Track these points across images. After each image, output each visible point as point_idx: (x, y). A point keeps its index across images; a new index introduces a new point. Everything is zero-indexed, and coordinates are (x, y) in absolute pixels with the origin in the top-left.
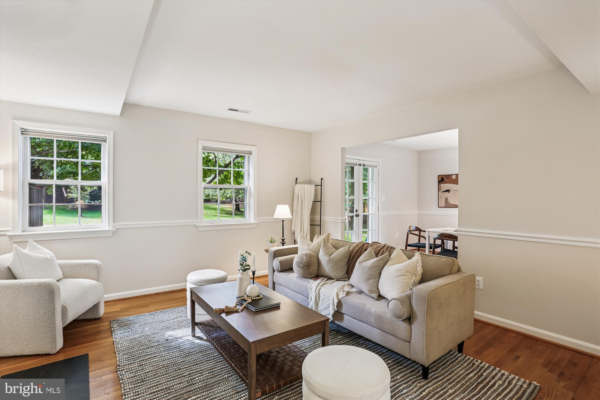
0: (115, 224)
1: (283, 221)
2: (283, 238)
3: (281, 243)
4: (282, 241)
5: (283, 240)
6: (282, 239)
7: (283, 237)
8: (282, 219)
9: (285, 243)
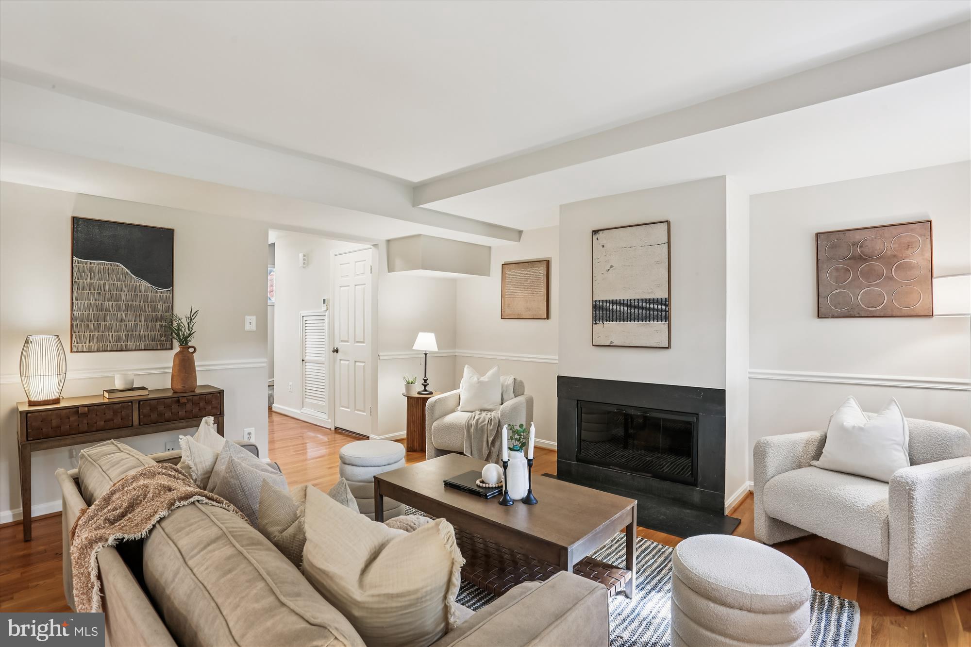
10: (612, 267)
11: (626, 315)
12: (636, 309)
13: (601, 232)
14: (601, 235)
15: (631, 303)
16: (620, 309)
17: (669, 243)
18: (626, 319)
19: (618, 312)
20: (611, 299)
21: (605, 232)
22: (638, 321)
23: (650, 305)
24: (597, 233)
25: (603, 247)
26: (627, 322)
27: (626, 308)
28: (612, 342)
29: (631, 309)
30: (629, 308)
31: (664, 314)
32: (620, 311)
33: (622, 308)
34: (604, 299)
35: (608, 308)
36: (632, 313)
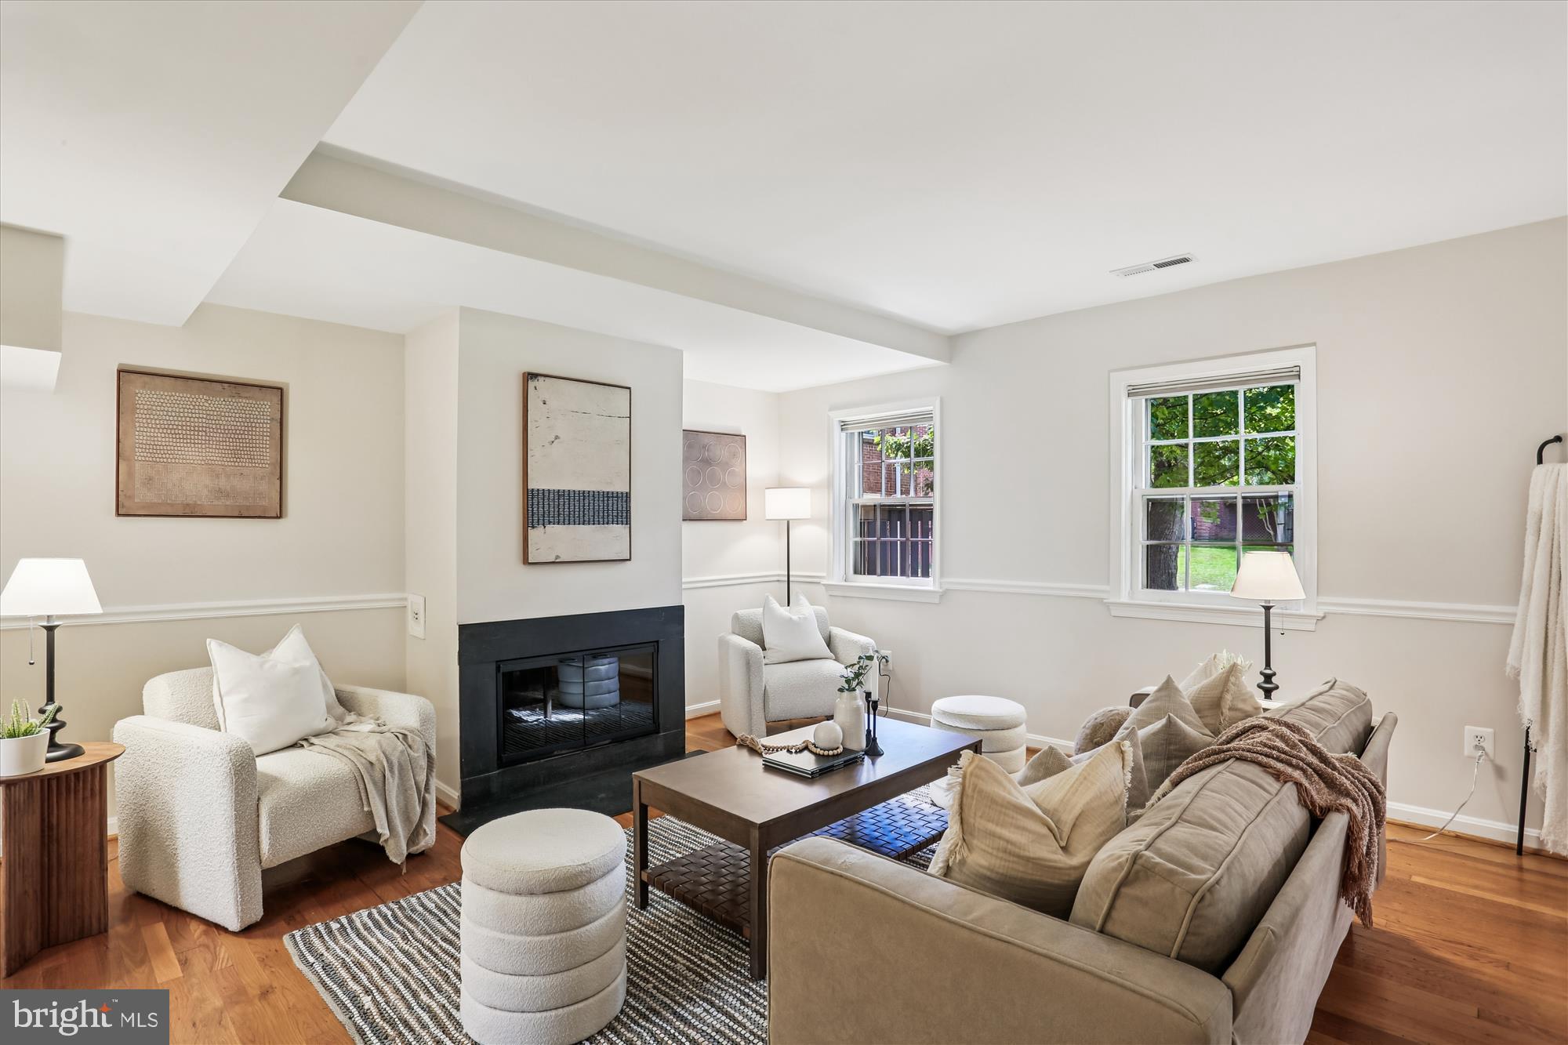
0: (945, 580)
1: (1267, 609)
2: (1268, 672)
3: (1259, 686)
4: (1262, 679)
5: (1268, 678)
6: (1262, 673)
7: (1268, 664)
8: (1266, 601)
9: (1277, 687)
10: (557, 437)
11: (577, 514)
12: (591, 506)
13: (541, 379)
14: (541, 383)
15: (584, 496)
16: (569, 504)
17: (630, 417)
18: (577, 520)
19: (566, 509)
20: (556, 488)
21: (547, 379)
22: (594, 524)
23: (608, 500)
24: (536, 378)
25: (545, 403)
26: (579, 524)
27: (577, 503)
28: (557, 557)
29: (584, 506)
30: (581, 505)
31: (624, 515)
32: (569, 509)
33: (572, 503)
34: (546, 488)
35: (552, 503)
36: (586, 512)
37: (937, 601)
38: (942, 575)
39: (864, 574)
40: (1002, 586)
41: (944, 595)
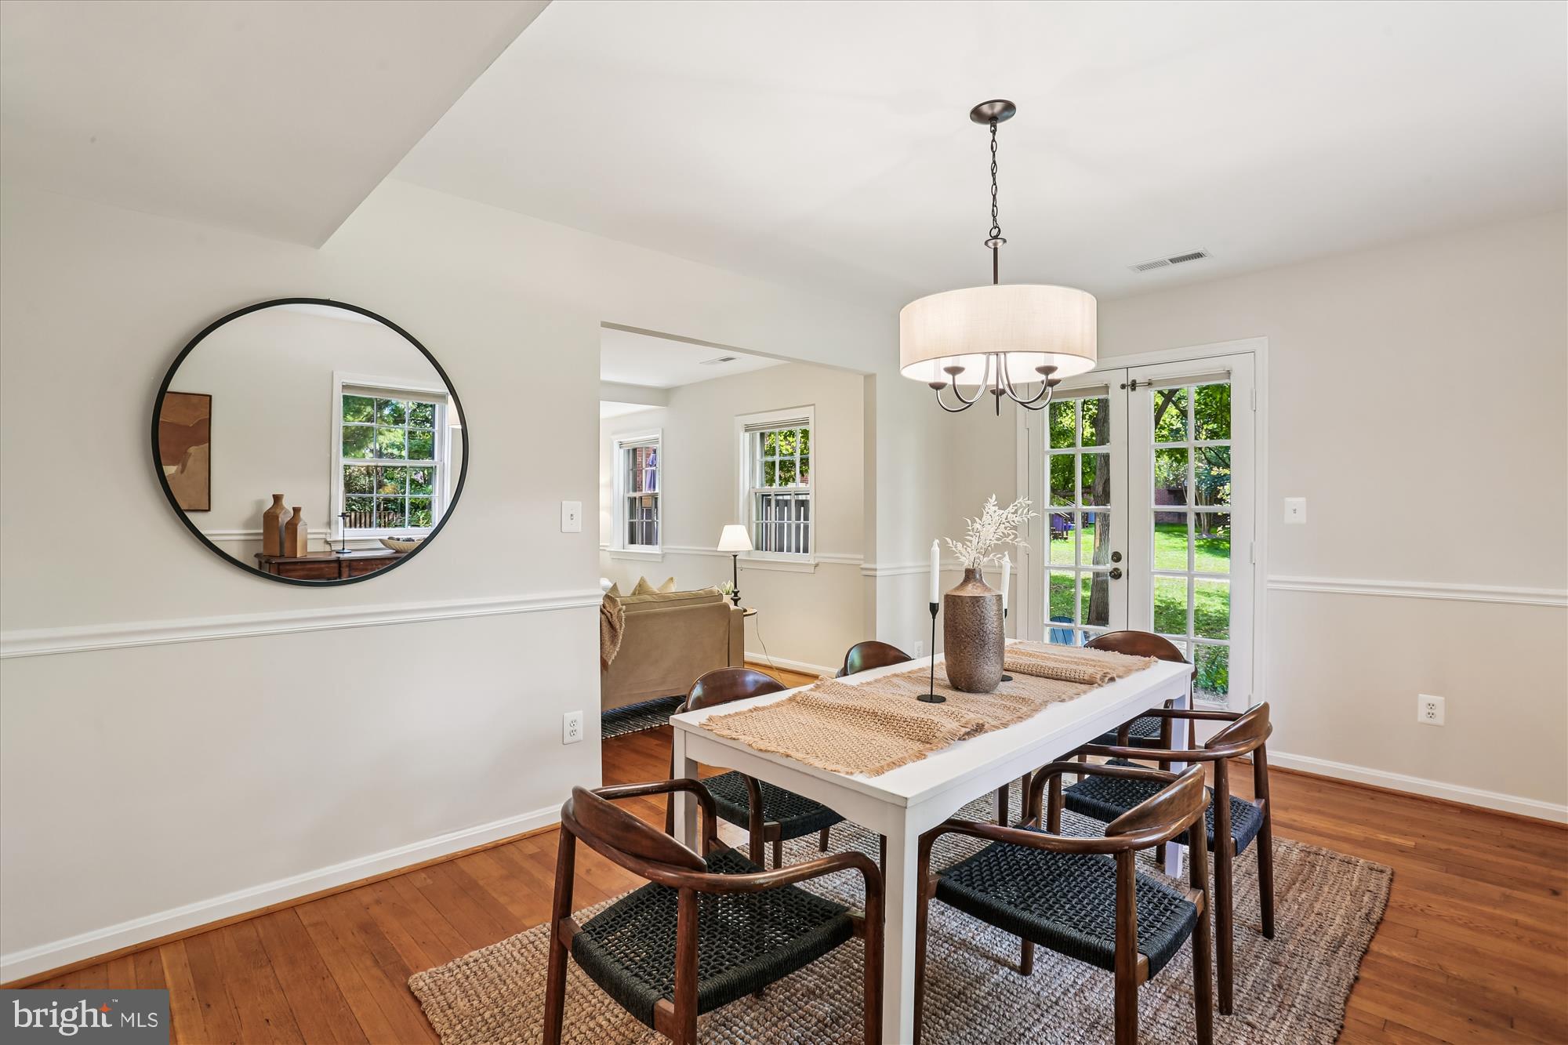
2: (736, 590)
4: (733, 594)
6: (733, 591)
7: (735, 586)
37: (660, 560)
38: (663, 543)
39: (642, 544)
40: (676, 549)
41: (664, 556)
